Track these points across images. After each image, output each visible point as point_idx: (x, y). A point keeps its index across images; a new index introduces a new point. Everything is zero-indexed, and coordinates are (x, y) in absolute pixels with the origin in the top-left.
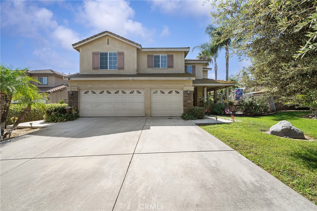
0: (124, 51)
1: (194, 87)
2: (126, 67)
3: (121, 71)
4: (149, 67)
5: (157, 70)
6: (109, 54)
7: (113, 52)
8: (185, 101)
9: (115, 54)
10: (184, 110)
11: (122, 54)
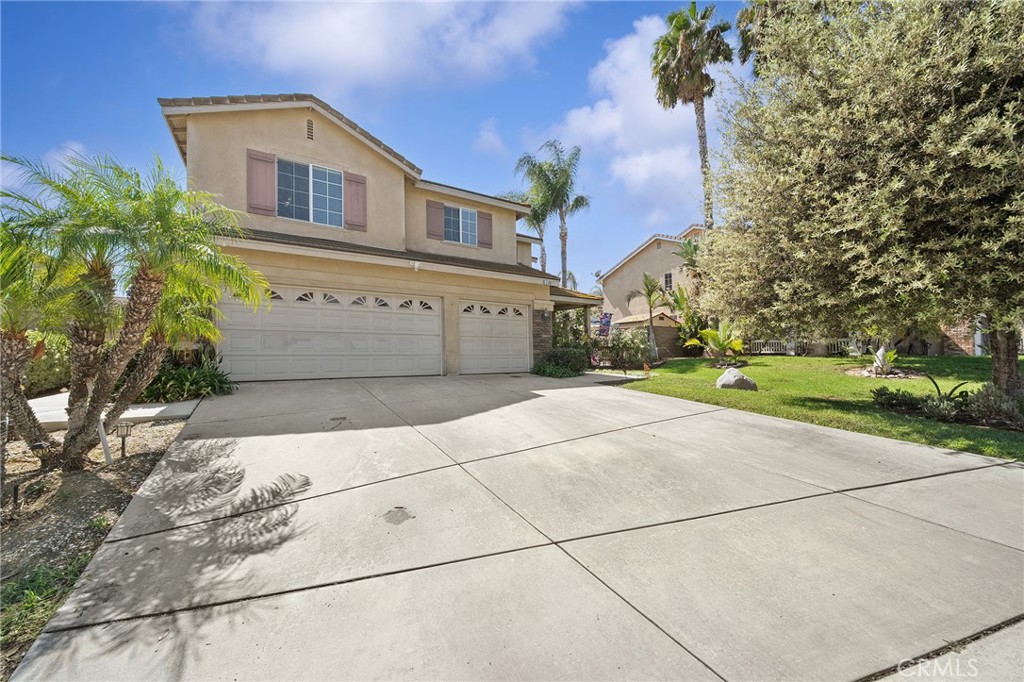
0: (364, 175)
1: (553, 303)
2: (373, 224)
3: (356, 233)
4: (430, 234)
5: (452, 247)
6: (313, 170)
7: (328, 168)
8: (536, 335)
9: (336, 178)
10: (536, 356)
11: (358, 182)
